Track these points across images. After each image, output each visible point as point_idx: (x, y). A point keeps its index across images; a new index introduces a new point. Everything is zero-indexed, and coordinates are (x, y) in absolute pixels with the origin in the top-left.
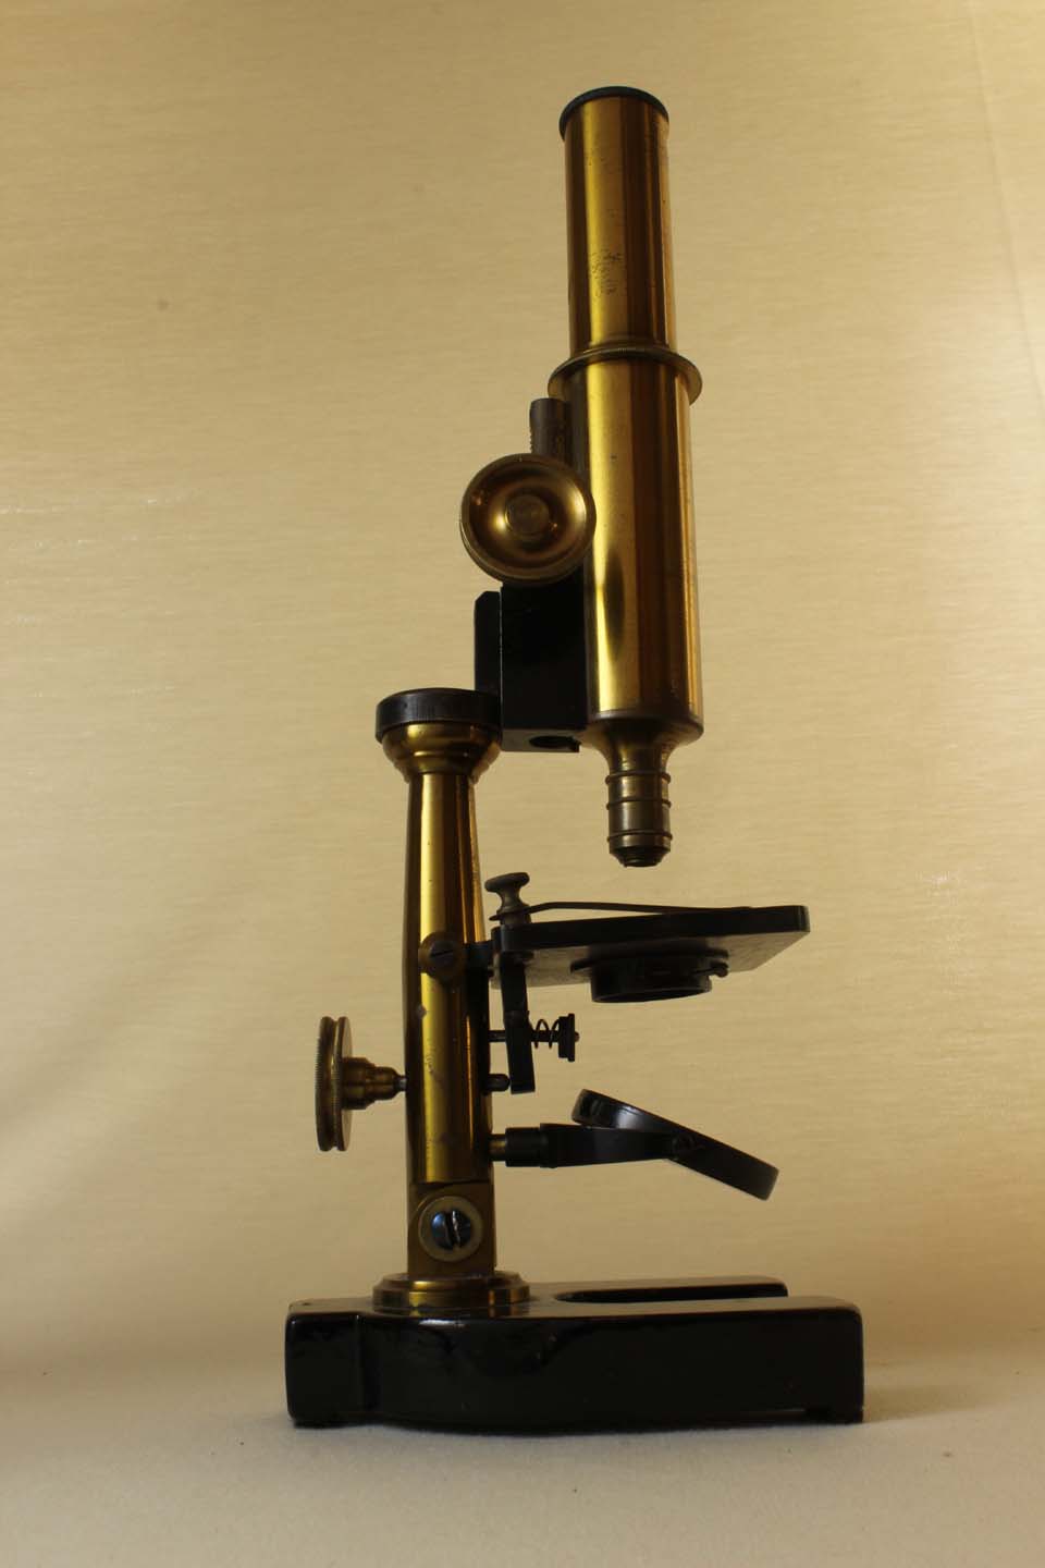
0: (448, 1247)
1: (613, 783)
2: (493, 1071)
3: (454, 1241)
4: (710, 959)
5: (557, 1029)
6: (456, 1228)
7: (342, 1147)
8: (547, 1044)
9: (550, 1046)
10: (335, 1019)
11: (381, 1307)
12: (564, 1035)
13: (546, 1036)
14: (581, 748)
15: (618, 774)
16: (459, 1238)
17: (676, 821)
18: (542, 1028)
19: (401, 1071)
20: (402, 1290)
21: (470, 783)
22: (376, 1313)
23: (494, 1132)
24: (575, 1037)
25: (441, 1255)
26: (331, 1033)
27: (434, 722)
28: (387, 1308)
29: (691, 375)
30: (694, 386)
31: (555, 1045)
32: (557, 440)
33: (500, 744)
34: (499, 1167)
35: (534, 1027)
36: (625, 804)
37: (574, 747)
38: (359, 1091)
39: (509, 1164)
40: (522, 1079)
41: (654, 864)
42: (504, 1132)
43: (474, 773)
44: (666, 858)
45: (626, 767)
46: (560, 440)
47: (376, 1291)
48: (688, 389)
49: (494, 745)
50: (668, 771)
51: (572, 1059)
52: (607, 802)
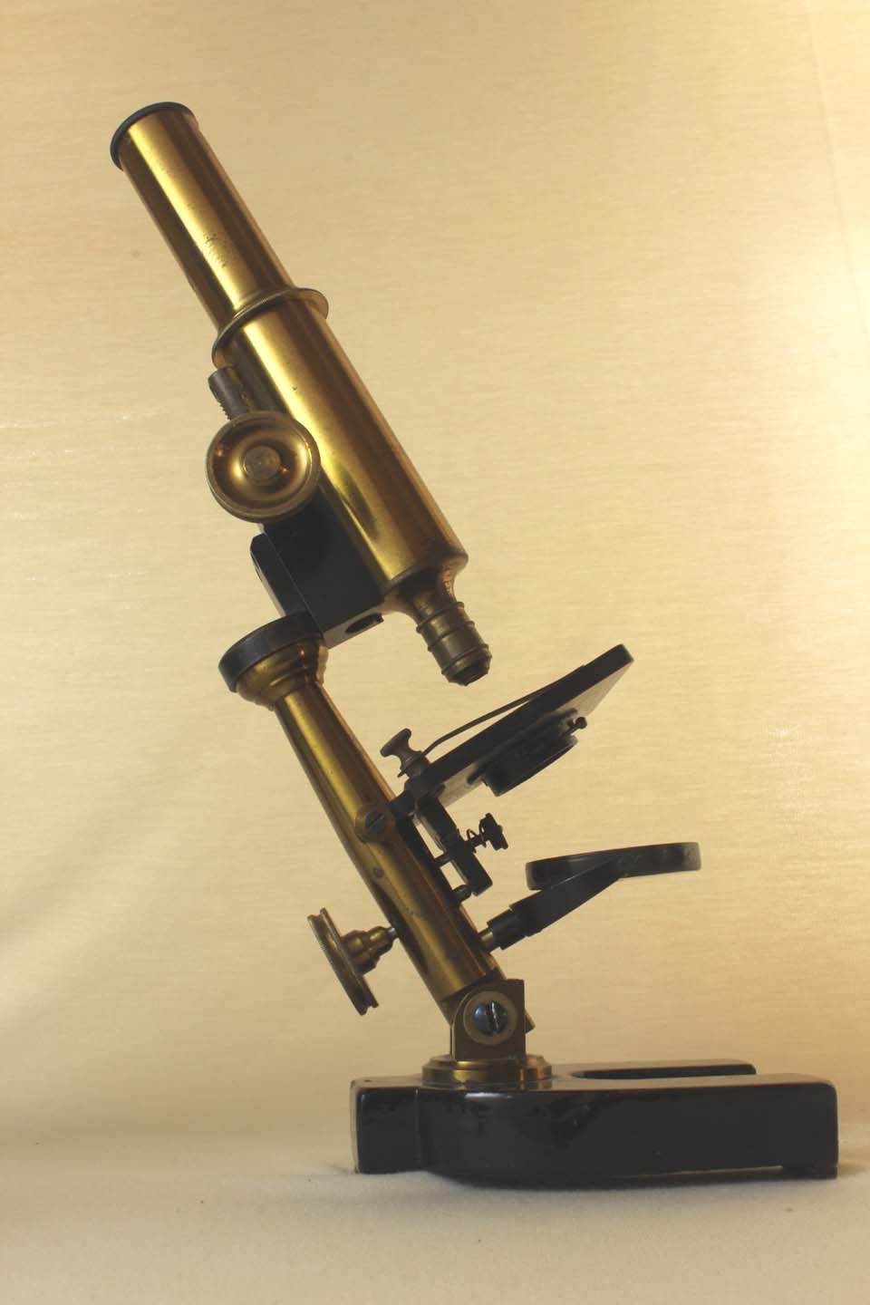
0: (489, 1033)
1: (424, 629)
2: (454, 886)
3: (494, 1028)
4: (565, 721)
5: (483, 830)
6: (495, 1017)
7: (375, 1004)
8: (481, 846)
9: (485, 845)
10: (317, 913)
11: (432, 1083)
12: (491, 831)
13: (479, 840)
14: (383, 617)
15: (424, 621)
16: (497, 1026)
17: (485, 632)
18: (472, 836)
19: (386, 924)
20: (450, 1068)
21: (319, 686)
22: (425, 1087)
23: (479, 931)
24: (499, 829)
25: (483, 1040)
26: (322, 925)
27: (272, 654)
28: (436, 1083)
29: (315, 298)
30: (323, 306)
31: (488, 843)
32: (243, 397)
33: (324, 645)
34: (497, 954)
35: (466, 838)
36: (444, 639)
37: (378, 619)
38: (365, 956)
39: (503, 948)
40: (479, 881)
41: (486, 673)
42: (487, 926)
43: (318, 676)
44: (492, 663)
45: (429, 612)
46: (245, 396)
47: (425, 1069)
48: (318, 310)
49: (322, 649)
50: (458, 600)
51: (505, 846)
52: (426, 646)
